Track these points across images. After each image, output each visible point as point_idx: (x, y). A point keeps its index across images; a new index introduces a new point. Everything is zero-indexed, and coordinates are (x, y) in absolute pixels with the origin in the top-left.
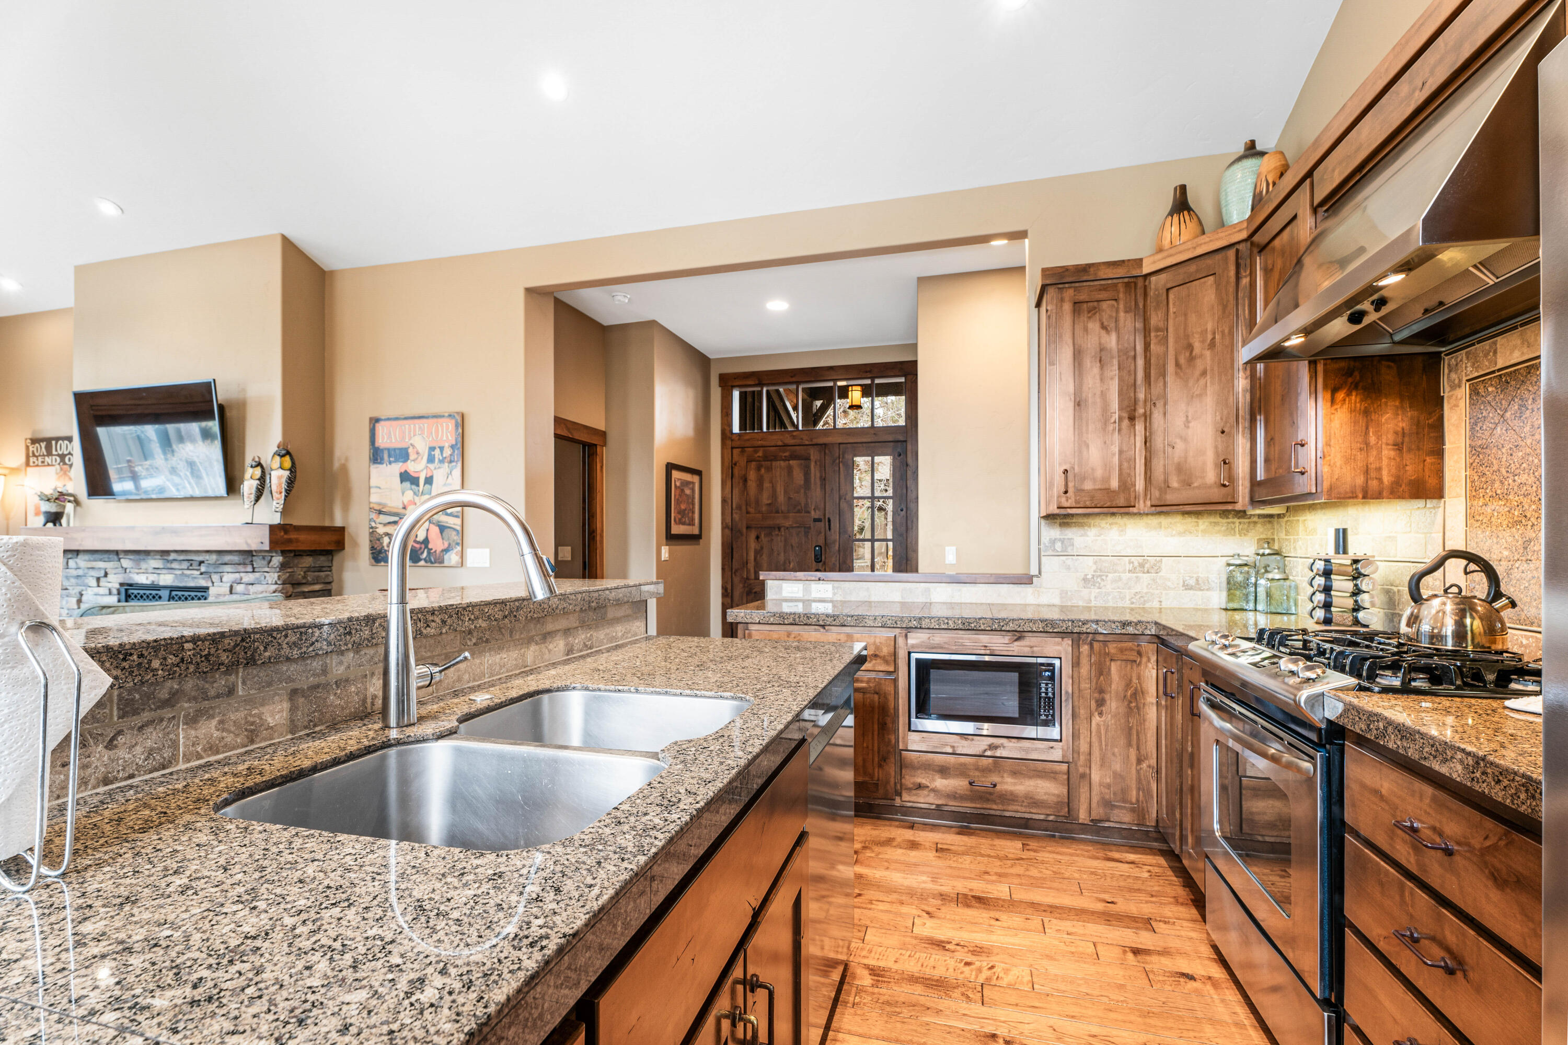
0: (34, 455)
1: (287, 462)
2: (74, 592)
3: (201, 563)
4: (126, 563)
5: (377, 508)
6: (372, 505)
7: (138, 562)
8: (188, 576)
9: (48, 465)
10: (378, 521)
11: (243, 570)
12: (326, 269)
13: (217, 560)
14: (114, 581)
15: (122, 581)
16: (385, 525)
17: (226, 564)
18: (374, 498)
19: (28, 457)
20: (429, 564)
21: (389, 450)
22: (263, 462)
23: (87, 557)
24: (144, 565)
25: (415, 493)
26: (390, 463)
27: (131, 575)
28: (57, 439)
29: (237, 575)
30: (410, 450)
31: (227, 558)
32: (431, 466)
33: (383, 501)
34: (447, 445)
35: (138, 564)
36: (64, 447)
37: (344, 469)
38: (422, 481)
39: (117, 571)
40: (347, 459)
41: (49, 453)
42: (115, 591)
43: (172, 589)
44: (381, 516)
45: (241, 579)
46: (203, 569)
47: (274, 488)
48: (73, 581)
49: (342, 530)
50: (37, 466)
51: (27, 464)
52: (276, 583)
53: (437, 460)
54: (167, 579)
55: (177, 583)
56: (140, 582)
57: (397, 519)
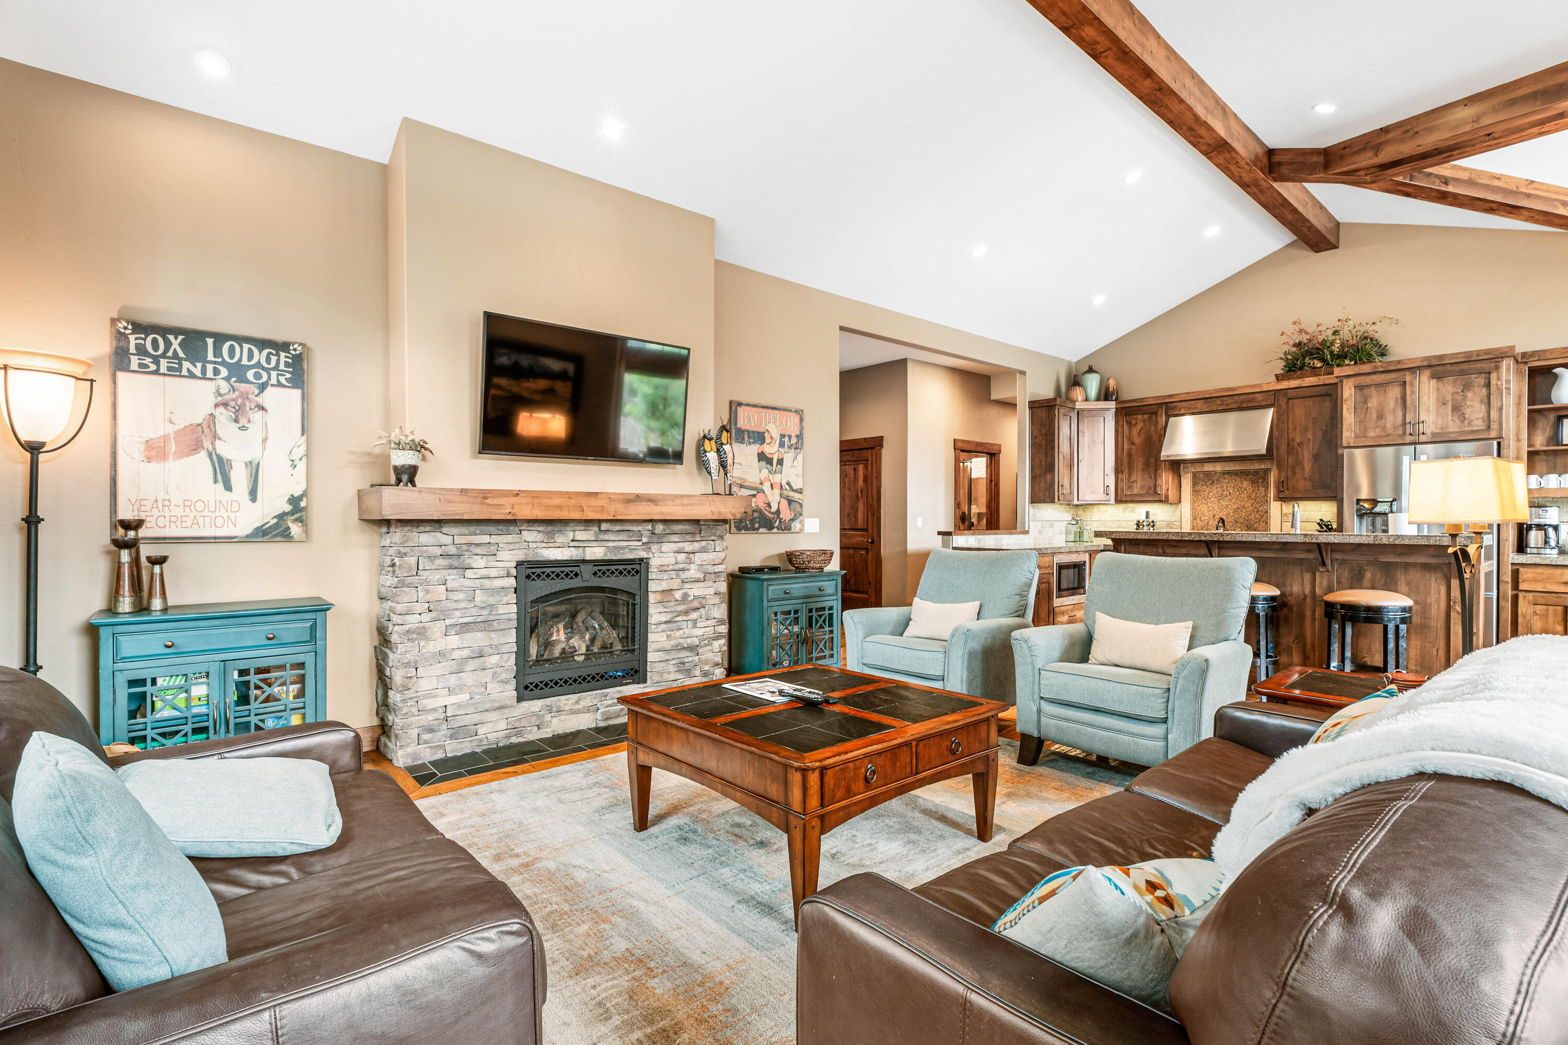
0: (143, 352)
2: (436, 577)
3: (642, 532)
5: (744, 484)
6: (734, 480)
7: (550, 535)
8: (622, 548)
9: (193, 376)
11: (690, 539)
15: (522, 558)
17: (673, 534)
18: (736, 473)
19: (122, 354)
20: (780, 532)
21: (748, 432)
25: (769, 472)
26: (750, 443)
29: (682, 545)
30: (766, 435)
31: (676, 527)
32: (783, 451)
33: (745, 477)
34: (793, 434)
35: (553, 538)
36: (242, 354)
38: (775, 463)
39: (515, 546)
41: (195, 357)
42: (512, 572)
43: (600, 562)
44: (745, 490)
45: (685, 548)
46: (644, 540)
50: (155, 372)
51: (121, 366)
53: (786, 446)
54: (596, 552)
55: (610, 556)
56: (552, 558)
57: (755, 492)
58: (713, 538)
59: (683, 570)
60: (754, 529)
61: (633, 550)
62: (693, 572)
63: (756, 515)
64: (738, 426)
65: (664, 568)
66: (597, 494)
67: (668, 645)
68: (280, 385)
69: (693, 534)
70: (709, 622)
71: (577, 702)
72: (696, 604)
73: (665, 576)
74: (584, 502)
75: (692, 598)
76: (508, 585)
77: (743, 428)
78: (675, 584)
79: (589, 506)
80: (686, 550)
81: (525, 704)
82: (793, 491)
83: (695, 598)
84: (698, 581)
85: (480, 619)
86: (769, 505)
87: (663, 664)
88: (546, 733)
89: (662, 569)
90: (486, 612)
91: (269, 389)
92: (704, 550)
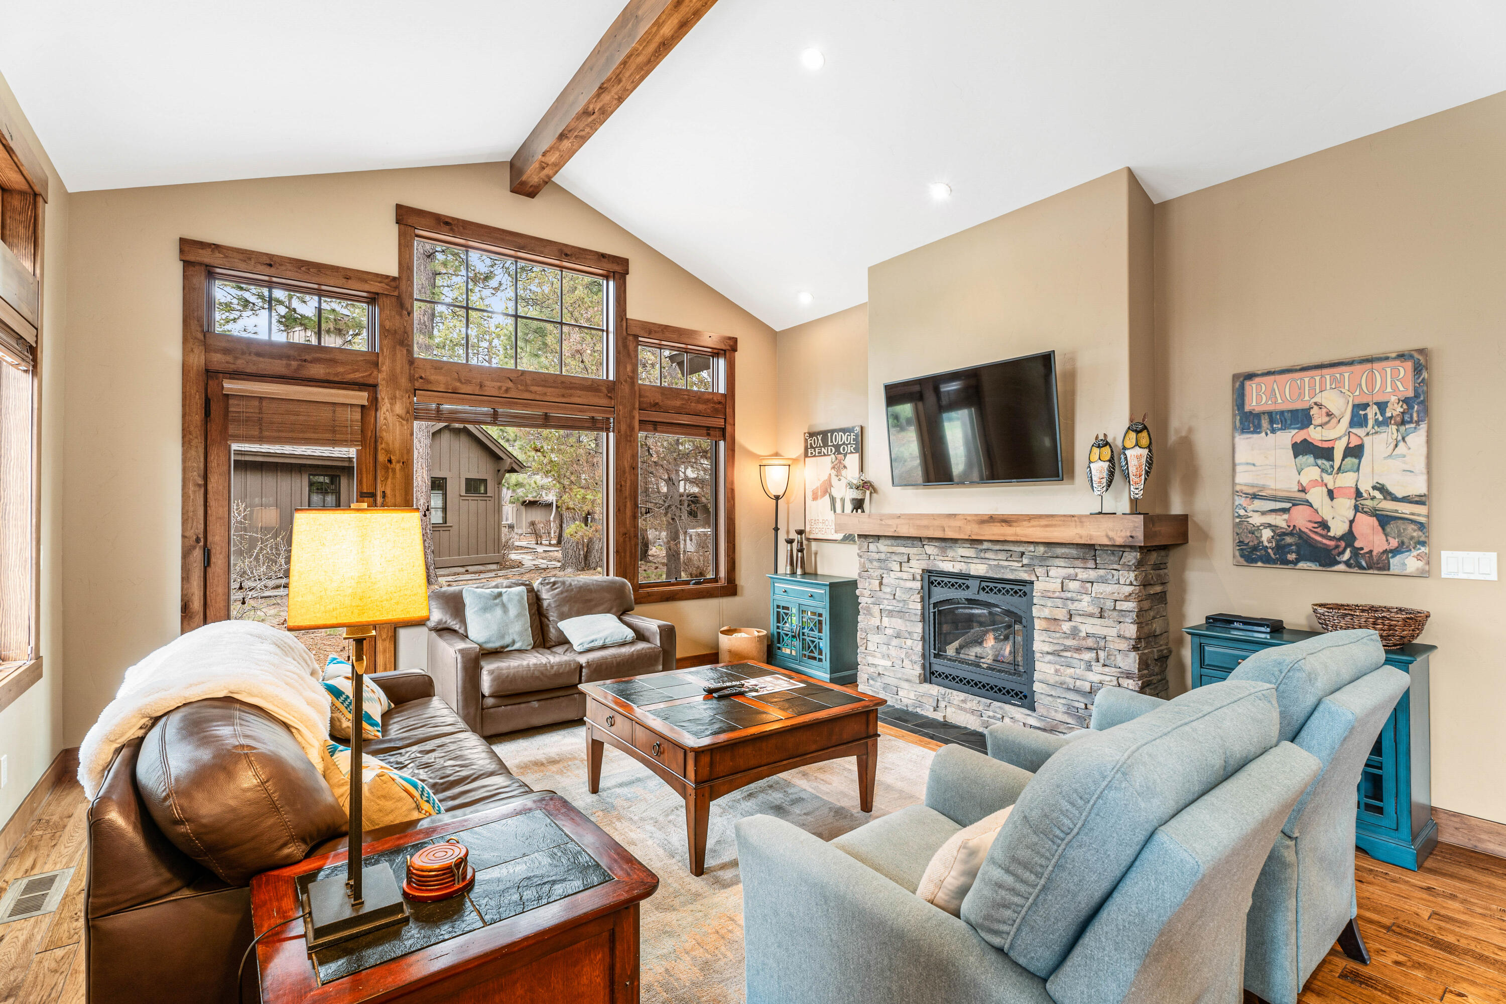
0: (812, 447)
1: (1144, 438)
2: (876, 574)
3: (1023, 554)
4: (930, 549)
5: (1251, 491)
6: (1238, 488)
7: (943, 550)
8: (1003, 567)
9: (825, 455)
10: (1250, 508)
11: (1082, 565)
12: (1156, 201)
13: (1045, 552)
14: (917, 566)
15: (925, 567)
16: (1263, 513)
17: (1057, 557)
18: (1243, 478)
19: (806, 449)
20: (1356, 570)
21: (1270, 414)
22: (1109, 440)
23: (889, 542)
24: (950, 553)
25: (1323, 470)
26: (1273, 431)
27: (937, 562)
28: (832, 431)
29: (1071, 571)
30: (1314, 411)
31: (1060, 551)
32: (1361, 432)
33: (1261, 482)
34: (1393, 399)
35: (945, 553)
36: (839, 438)
37: (1187, 443)
38: (1338, 455)
39: (921, 557)
40: (1190, 430)
41: (825, 445)
42: (919, 577)
43: (982, 579)
44: (1256, 502)
45: (1076, 575)
46: (1025, 561)
47: (1132, 470)
48: (875, 564)
49: (1183, 520)
50: (815, 456)
51: (806, 455)
52: (1131, 584)
53: (1371, 423)
54: (979, 569)
55: (991, 574)
56: (946, 569)
57: (1287, 505)
58: (1115, 567)
59: (1072, 600)
60: (1286, 562)
61: (1014, 571)
62: (1085, 604)
63: (1289, 540)
64: (1247, 408)
65: (1049, 594)
66: (955, 515)
67: (1052, 679)
68: (851, 452)
69: (1084, 559)
70: (1107, 669)
71: (964, 701)
72: (1090, 642)
73: (1049, 603)
74: (945, 522)
75: (1083, 634)
76: (915, 587)
77: (1258, 409)
78: (1061, 614)
79: (949, 527)
80: (1079, 577)
81: (927, 686)
82: (1395, 499)
83: (1088, 635)
84: (1091, 615)
85: (897, 609)
86: (1324, 525)
87: (1050, 699)
88: (939, 716)
89: (1046, 596)
90: (901, 605)
91: (848, 455)
92: (1103, 581)
